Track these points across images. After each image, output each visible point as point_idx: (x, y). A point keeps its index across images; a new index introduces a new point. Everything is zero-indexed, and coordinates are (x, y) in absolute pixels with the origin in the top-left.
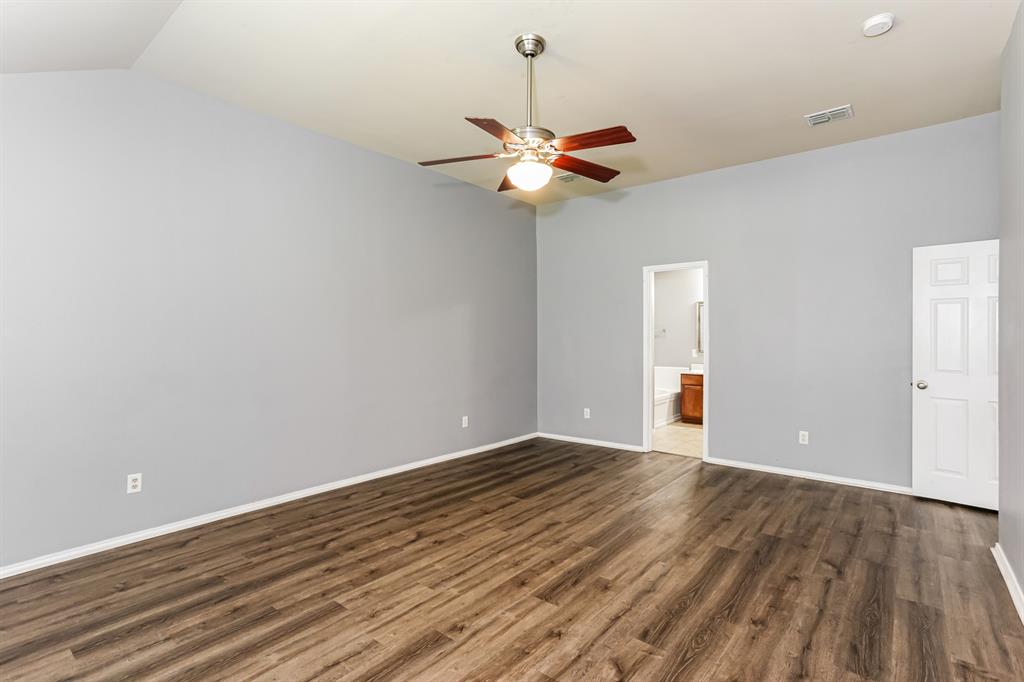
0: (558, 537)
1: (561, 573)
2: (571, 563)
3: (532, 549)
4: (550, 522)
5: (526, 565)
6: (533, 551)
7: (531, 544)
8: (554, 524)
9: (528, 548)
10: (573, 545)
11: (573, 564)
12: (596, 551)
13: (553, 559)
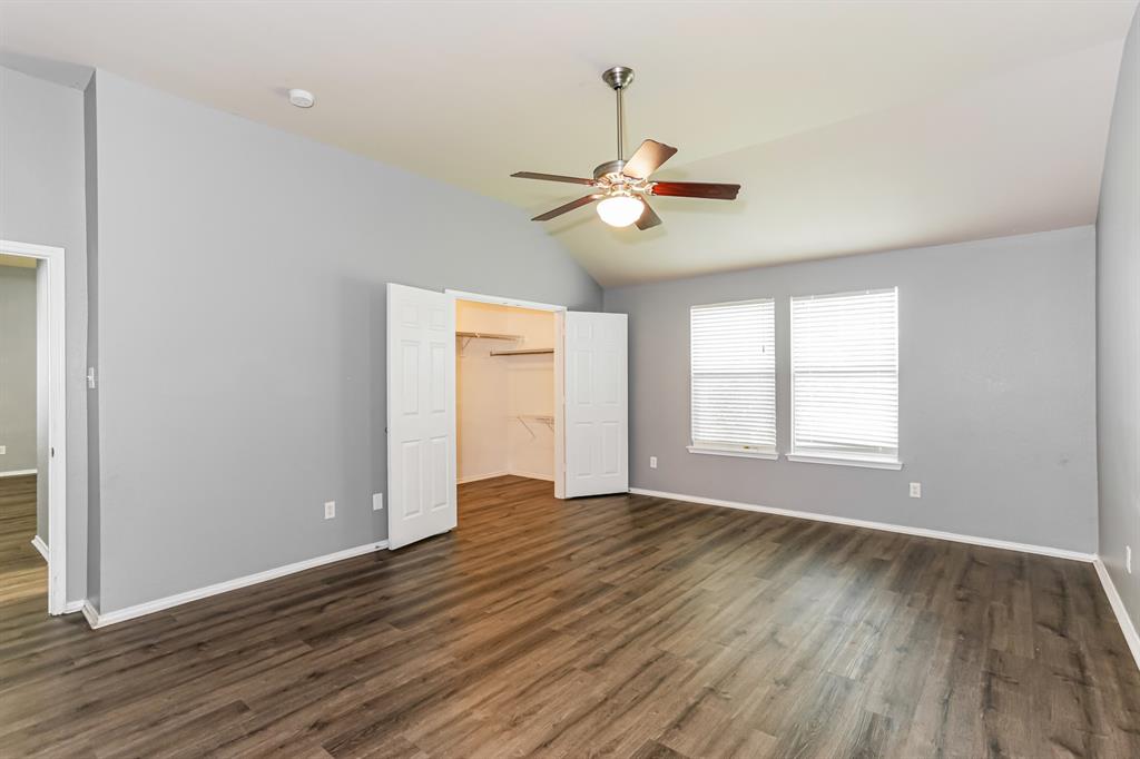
0: (592, 643)
1: (593, 602)
2: (583, 611)
3: (623, 625)
4: (602, 670)
5: (628, 609)
6: (623, 624)
7: (626, 633)
8: (596, 665)
9: (627, 627)
10: (574, 631)
11: (579, 610)
12: (548, 626)
13: (600, 615)
